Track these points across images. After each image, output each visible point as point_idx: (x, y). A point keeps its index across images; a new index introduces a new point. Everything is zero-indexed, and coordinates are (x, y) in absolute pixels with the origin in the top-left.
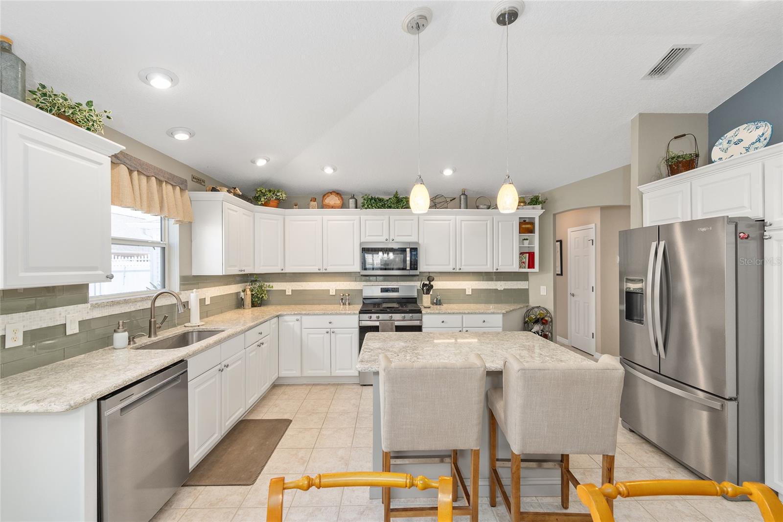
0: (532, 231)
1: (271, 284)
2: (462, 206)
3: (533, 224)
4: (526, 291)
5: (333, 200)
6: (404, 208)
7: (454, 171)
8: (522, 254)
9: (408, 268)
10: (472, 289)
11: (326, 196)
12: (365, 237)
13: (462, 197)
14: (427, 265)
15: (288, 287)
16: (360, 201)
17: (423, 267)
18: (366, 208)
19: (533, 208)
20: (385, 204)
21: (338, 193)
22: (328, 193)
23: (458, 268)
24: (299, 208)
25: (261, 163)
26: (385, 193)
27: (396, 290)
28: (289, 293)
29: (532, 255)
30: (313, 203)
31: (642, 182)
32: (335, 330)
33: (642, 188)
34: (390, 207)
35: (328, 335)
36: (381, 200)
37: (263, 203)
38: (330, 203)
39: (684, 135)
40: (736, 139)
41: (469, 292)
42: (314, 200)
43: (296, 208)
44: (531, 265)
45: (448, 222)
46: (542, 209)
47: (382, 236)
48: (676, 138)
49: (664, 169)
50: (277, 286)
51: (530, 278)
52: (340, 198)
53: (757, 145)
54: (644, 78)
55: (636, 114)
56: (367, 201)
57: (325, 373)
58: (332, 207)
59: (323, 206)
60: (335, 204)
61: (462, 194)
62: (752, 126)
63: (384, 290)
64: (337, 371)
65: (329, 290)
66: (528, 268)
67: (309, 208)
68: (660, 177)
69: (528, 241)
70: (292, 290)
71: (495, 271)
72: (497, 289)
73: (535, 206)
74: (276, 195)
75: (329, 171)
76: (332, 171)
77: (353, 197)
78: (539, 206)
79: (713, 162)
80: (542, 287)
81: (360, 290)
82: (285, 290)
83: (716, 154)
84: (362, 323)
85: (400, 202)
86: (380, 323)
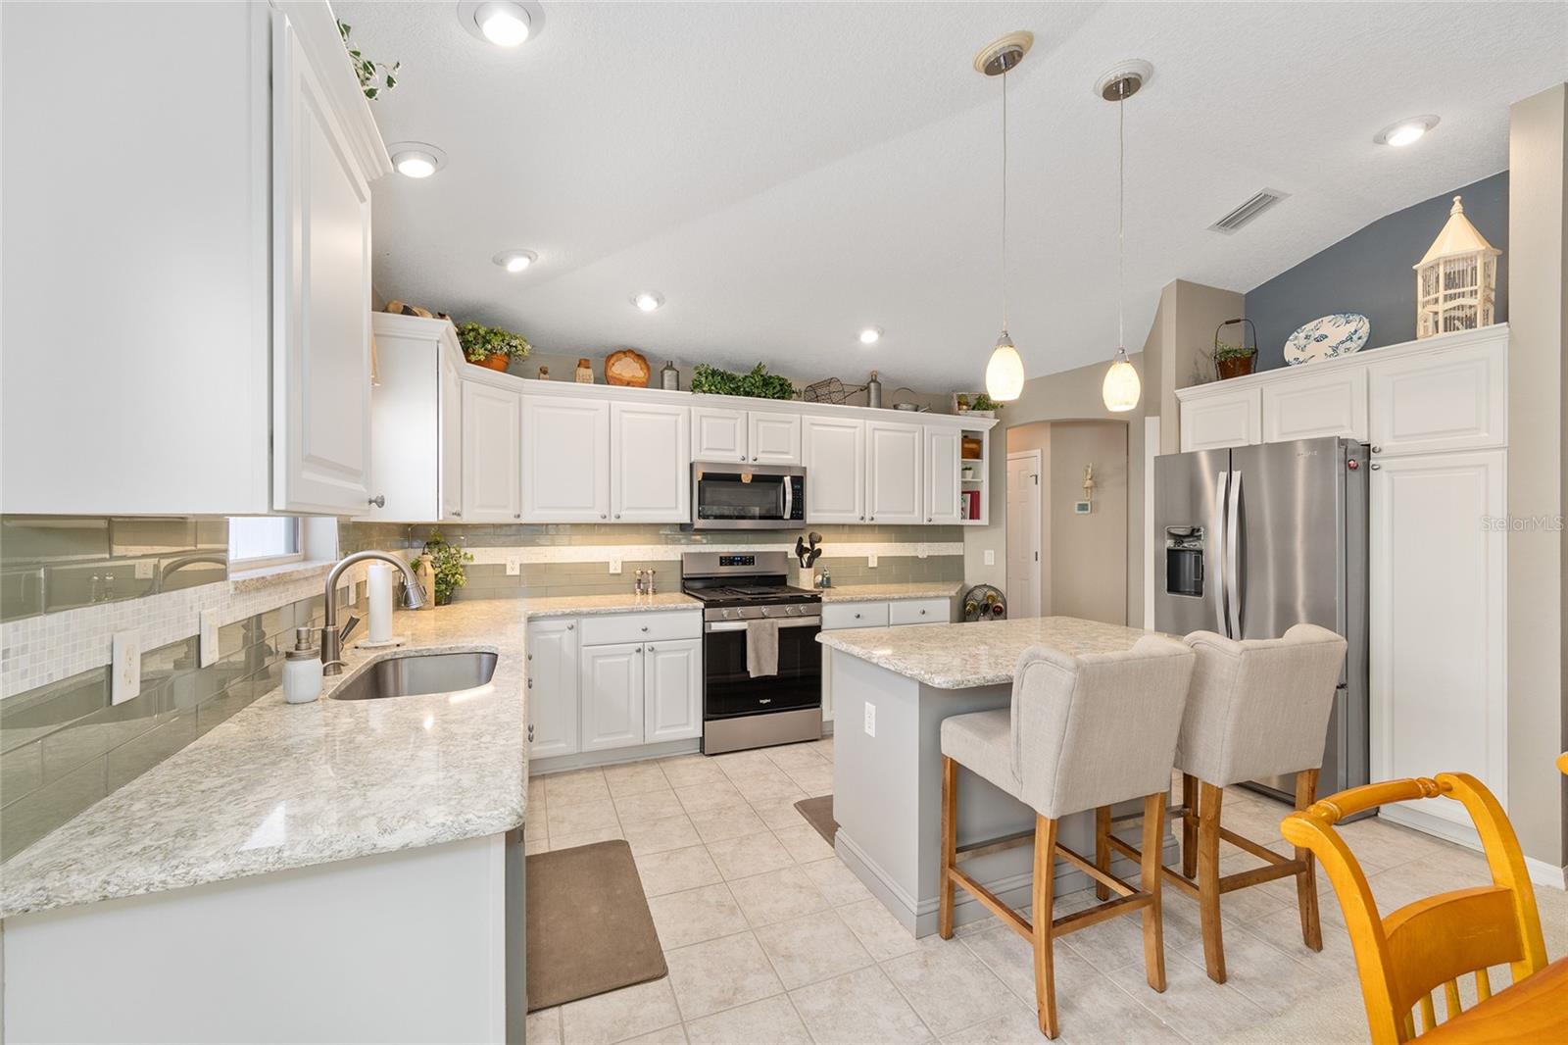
0: (977, 455)
1: (470, 551)
2: (873, 402)
3: (979, 442)
4: (961, 557)
5: (626, 368)
6: (779, 398)
7: (881, 333)
8: (963, 493)
9: (787, 516)
10: (879, 558)
11: (614, 358)
12: (701, 450)
13: (872, 384)
14: (816, 511)
15: (512, 559)
16: (690, 376)
17: (812, 516)
18: (704, 392)
19: (983, 416)
20: (739, 387)
21: (640, 356)
22: (619, 352)
23: (868, 517)
24: (550, 379)
25: (517, 265)
26: (738, 368)
27: (747, 560)
28: (513, 570)
29: (975, 497)
30: (582, 371)
31: (1178, 388)
32: (654, 644)
33: (1181, 393)
34: (747, 394)
35: (640, 655)
36: (732, 378)
37: (482, 358)
38: (623, 374)
39: (1238, 321)
40: (1317, 334)
41: (873, 563)
42: (584, 363)
43: (546, 379)
44: (974, 514)
45: (852, 430)
46: (996, 417)
47: (733, 450)
48: (1227, 323)
49: (1212, 369)
50: (481, 556)
51: (967, 536)
52: (643, 366)
53: (1348, 344)
54: (1209, 228)
56: (707, 378)
57: (631, 738)
58: (628, 384)
59: (604, 379)
60: (633, 376)
61: (873, 381)
62: (1341, 319)
63: (727, 560)
64: (657, 733)
65: (608, 563)
66: (971, 518)
67: (575, 381)
68: (1198, 381)
69: (971, 472)
70: (521, 565)
71: (925, 522)
72: (917, 557)
73: (985, 412)
74: (508, 344)
75: (647, 304)
76: (655, 304)
77: (670, 367)
78: (991, 413)
79: (1287, 364)
80: (986, 552)
81: (674, 561)
82: (505, 565)
83: (1290, 351)
84: (710, 627)
85: (768, 385)
86: (749, 625)
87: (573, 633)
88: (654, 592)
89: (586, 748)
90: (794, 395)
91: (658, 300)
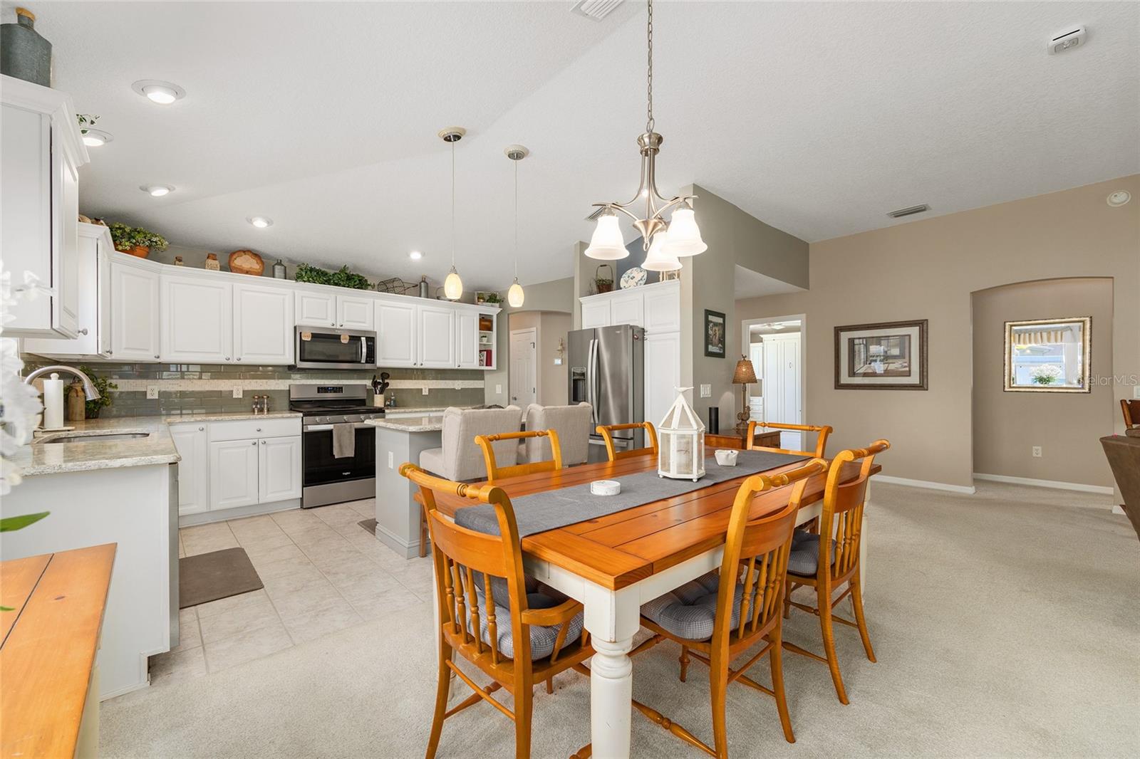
0: (490, 329)
1: (113, 382)
2: (423, 294)
3: (491, 322)
4: (482, 390)
5: (244, 261)
6: (358, 288)
7: (423, 254)
8: (480, 351)
9: (363, 361)
10: (429, 390)
11: (236, 255)
12: (302, 318)
13: (422, 284)
14: (384, 359)
15: (151, 388)
16: (294, 271)
17: (381, 362)
18: (305, 281)
19: (492, 306)
20: (330, 280)
21: (256, 255)
22: (240, 251)
23: (419, 364)
24: (184, 266)
25: (159, 193)
26: (330, 267)
27: (338, 389)
28: (153, 395)
29: (489, 353)
30: (210, 262)
31: (581, 296)
32: (265, 440)
33: (582, 300)
34: (336, 284)
35: (256, 447)
36: (325, 274)
37: (128, 248)
38: (243, 266)
39: (605, 265)
40: (631, 276)
41: (425, 392)
42: (212, 256)
43: (180, 265)
44: (489, 363)
45: (408, 310)
46: (500, 307)
47: (326, 319)
48: (601, 266)
49: (595, 289)
51: (487, 377)
52: (259, 261)
53: (641, 282)
54: (586, 219)
55: (577, 242)
56: (306, 272)
57: (250, 500)
58: (247, 272)
59: (227, 268)
60: (251, 268)
61: (423, 281)
63: (322, 389)
64: (268, 496)
65: (232, 391)
66: (487, 365)
67: (205, 268)
68: (591, 294)
69: (486, 339)
70: (159, 392)
71: (456, 367)
72: (454, 389)
73: (494, 304)
74: (150, 240)
75: (260, 224)
76: (266, 224)
77: (280, 263)
78: (497, 305)
79: (621, 289)
80: (497, 386)
81: (284, 390)
82: (146, 392)
83: (622, 283)
84: (307, 428)
85: (351, 279)
86: (334, 426)
87: (203, 433)
88: (268, 411)
89: (214, 508)
90: (370, 287)
91: (268, 223)
